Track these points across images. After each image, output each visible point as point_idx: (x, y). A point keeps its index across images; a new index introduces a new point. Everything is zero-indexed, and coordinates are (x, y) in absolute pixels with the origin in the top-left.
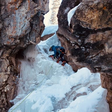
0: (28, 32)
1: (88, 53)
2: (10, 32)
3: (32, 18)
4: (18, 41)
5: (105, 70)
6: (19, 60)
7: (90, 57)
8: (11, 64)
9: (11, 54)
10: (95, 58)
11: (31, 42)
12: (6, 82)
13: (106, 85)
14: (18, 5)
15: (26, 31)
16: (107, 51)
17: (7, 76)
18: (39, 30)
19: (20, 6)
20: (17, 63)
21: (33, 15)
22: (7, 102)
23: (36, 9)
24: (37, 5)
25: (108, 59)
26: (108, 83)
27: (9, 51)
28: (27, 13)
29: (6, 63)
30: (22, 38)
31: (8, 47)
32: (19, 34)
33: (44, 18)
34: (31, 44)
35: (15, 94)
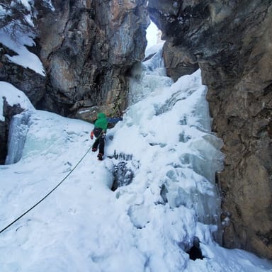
0: (132, 49)
1: (186, 26)
2: (116, 52)
3: (135, 34)
4: (124, 59)
5: (208, 57)
6: (127, 78)
7: (190, 34)
8: (121, 82)
9: (120, 73)
10: (196, 36)
11: (136, 59)
12: (118, 96)
13: (207, 82)
14: (120, 21)
15: (130, 48)
16: (213, 20)
17: (118, 92)
18: (142, 46)
19: (122, 22)
20: (126, 80)
21: (135, 30)
22: (121, 112)
23: (138, 22)
24: (138, 18)
25: (213, 35)
26: (210, 77)
27: (118, 70)
28: (129, 29)
29: (117, 81)
30: (128, 57)
31: (117, 66)
32: (124, 53)
33: (146, 33)
34: (137, 62)
35: (126, 106)
